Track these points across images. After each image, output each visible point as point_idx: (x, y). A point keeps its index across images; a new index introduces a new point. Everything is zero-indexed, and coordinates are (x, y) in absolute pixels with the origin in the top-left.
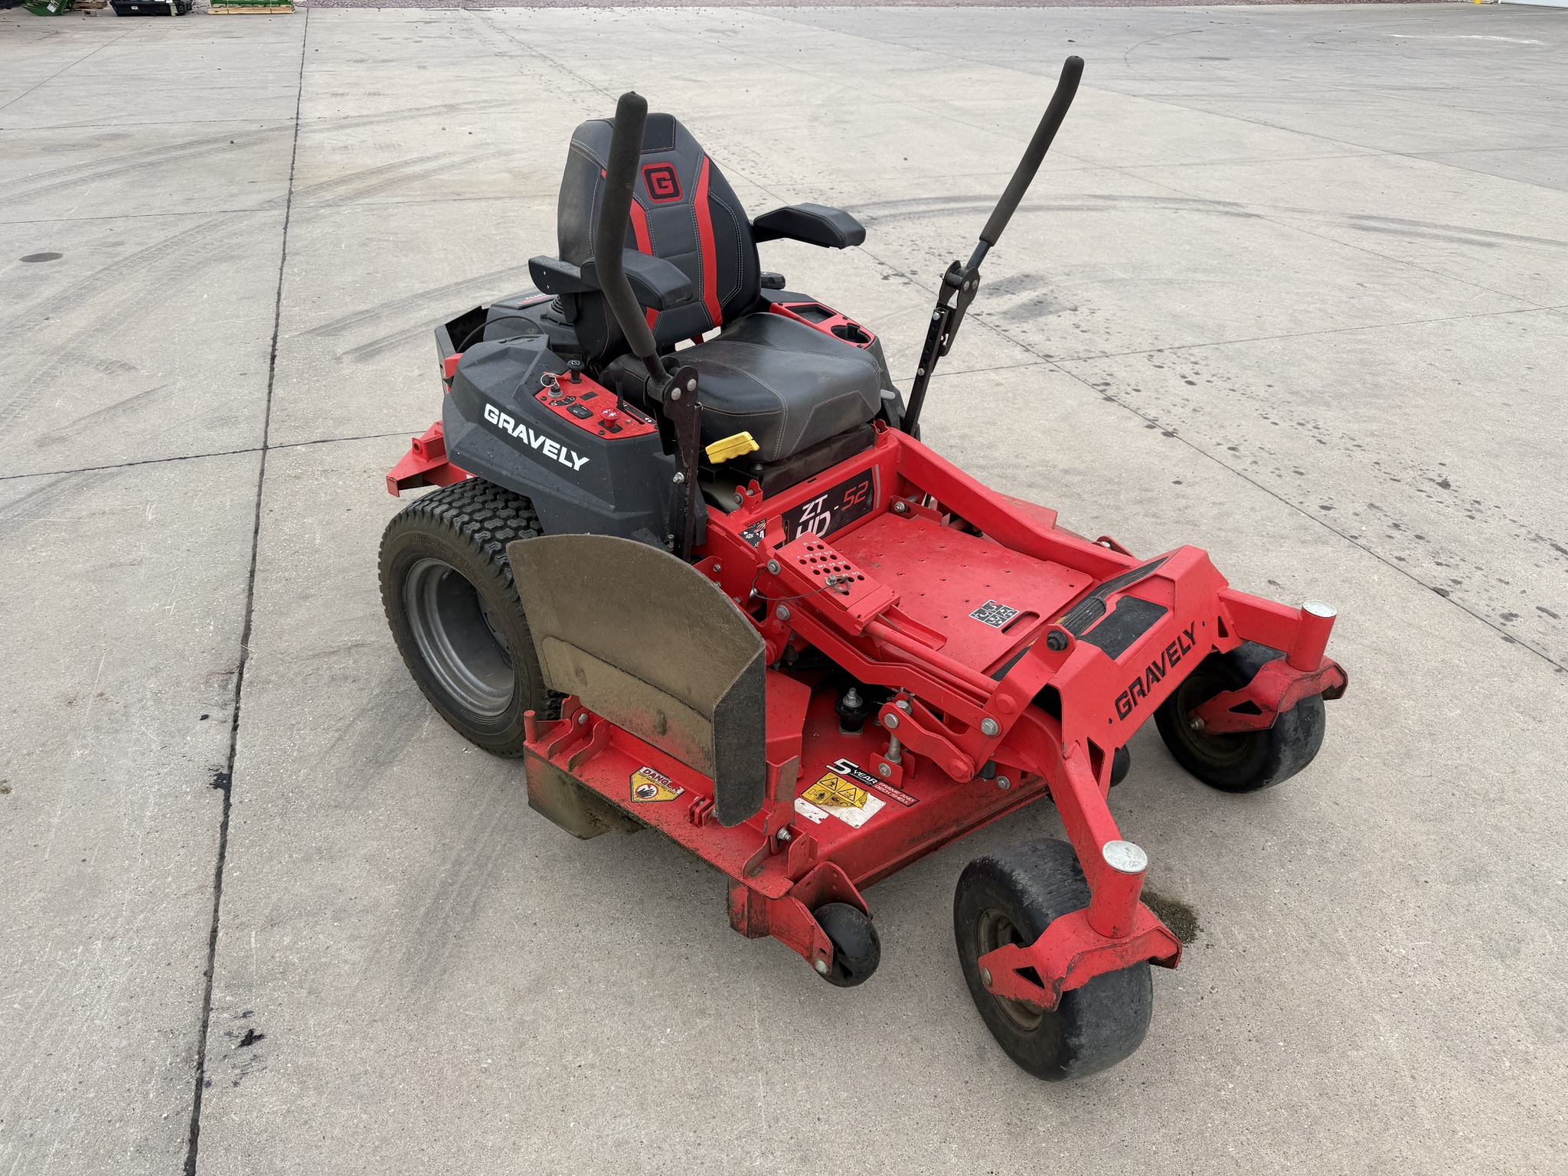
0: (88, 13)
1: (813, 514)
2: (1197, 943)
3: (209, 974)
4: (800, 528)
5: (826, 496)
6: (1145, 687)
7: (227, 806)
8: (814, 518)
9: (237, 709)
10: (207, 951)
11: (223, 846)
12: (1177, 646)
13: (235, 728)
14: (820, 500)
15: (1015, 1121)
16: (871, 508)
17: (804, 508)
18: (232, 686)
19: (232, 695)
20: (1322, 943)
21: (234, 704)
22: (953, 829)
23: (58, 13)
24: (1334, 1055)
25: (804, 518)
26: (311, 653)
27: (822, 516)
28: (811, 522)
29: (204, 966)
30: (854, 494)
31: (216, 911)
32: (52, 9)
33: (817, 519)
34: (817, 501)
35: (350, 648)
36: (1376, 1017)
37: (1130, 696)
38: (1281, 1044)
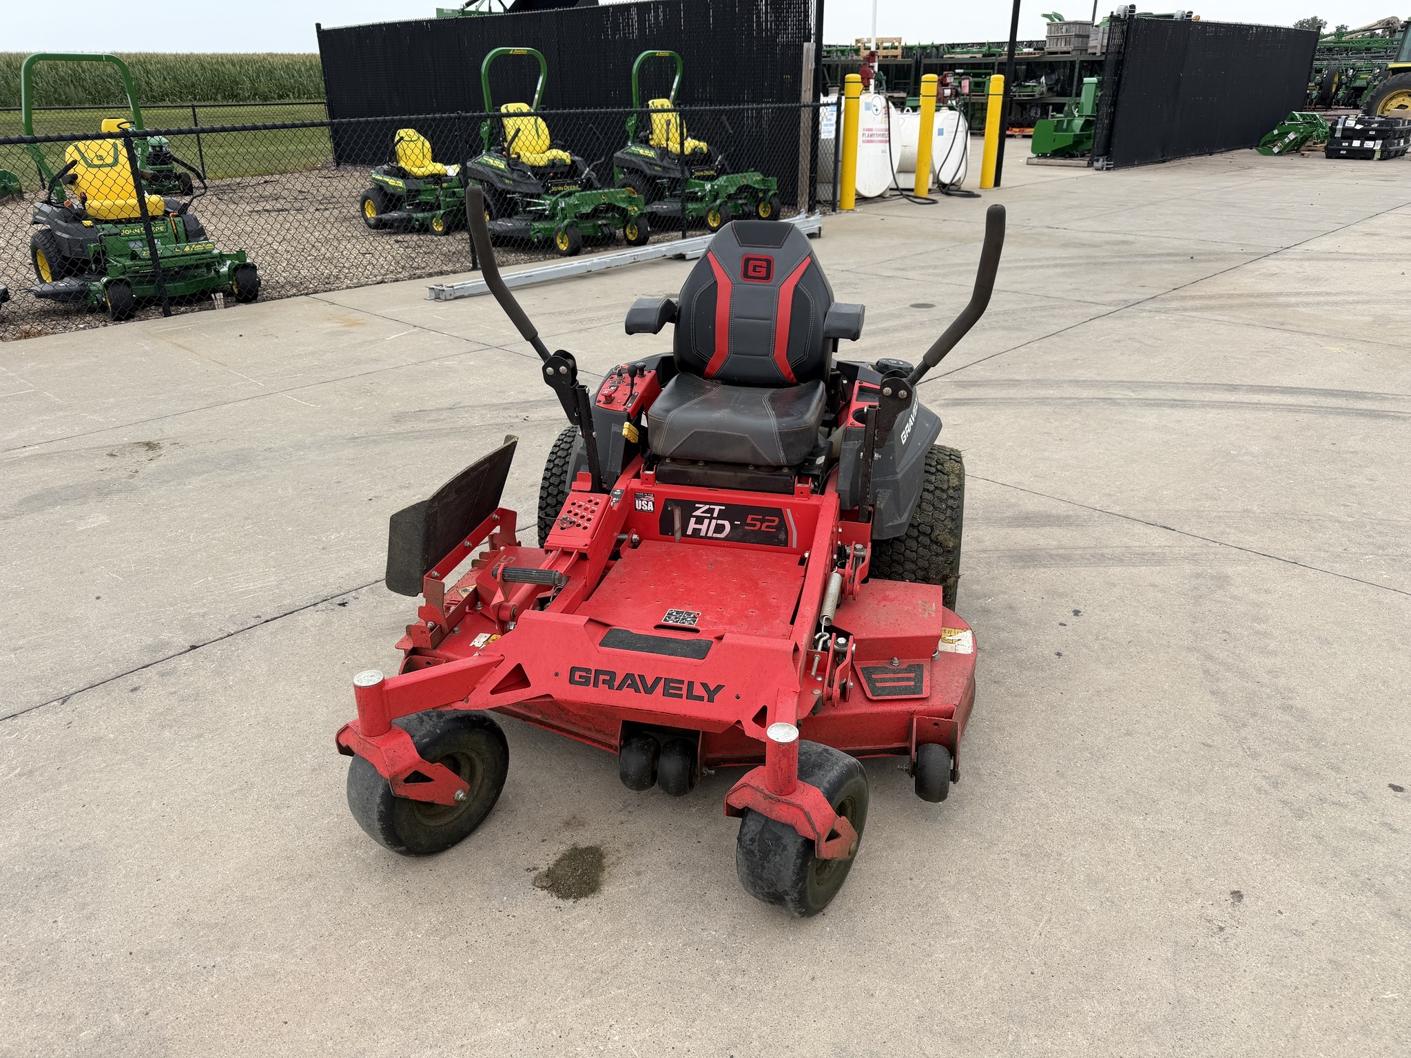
0: (1303, 155)
1: (709, 515)
2: (560, 902)
3: (377, 582)
4: (693, 520)
5: (724, 508)
6: (616, 684)
8: (711, 518)
12: (685, 687)
14: (717, 508)
15: (360, 840)
16: (786, 543)
17: (697, 505)
20: (598, 979)
22: (539, 717)
23: (1280, 153)
24: (470, 993)
25: (698, 513)
27: (720, 522)
28: (706, 521)
30: (762, 521)
32: (1276, 150)
33: (714, 522)
34: (711, 507)
36: (523, 1020)
37: (592, 676)
38: (470, 961)
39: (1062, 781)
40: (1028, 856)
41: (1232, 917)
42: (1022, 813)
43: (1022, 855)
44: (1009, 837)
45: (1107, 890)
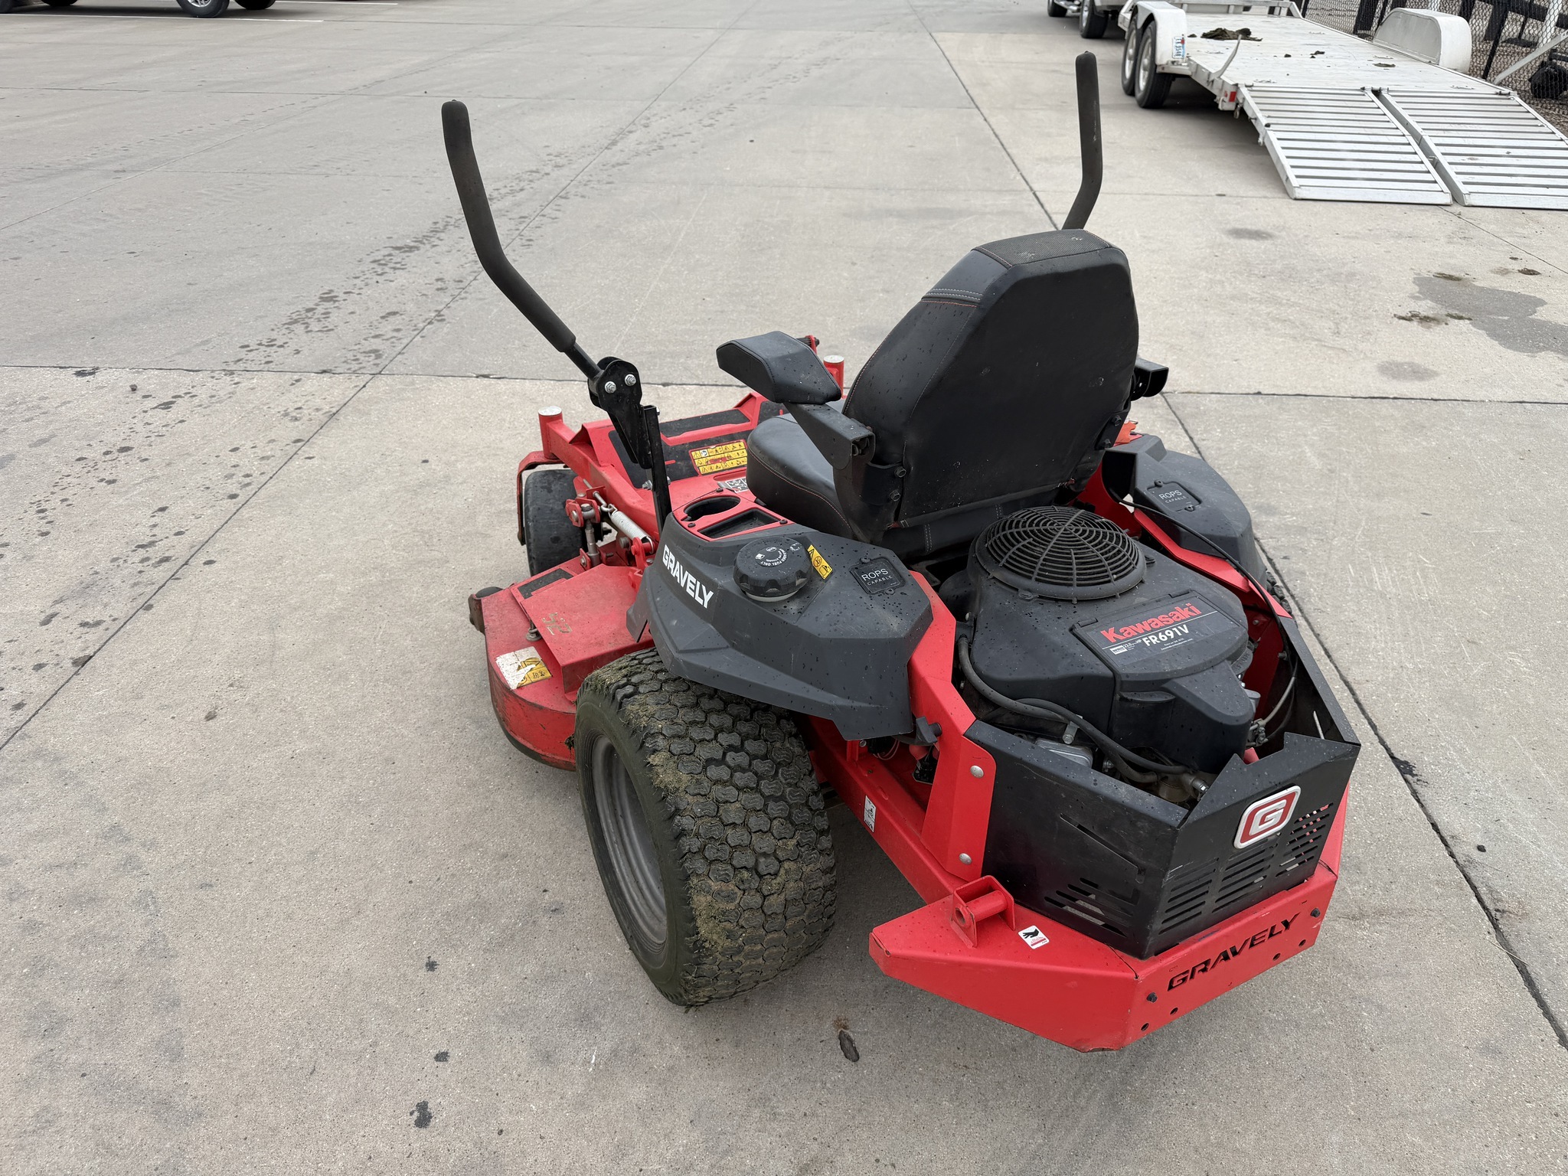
7: (1382, 742)
9: (1452, 855)
10: (1326, 646)
11: (1363, 711)
13: (1434, 826)
18: (1483, 890)
19: (1472, 874)
21: (1461, 862)
26: (1412, 919)
29: (1322, 638)
31: (1336, 667)
35: (1362, 916)
39: (387, 753)
40: (404, 673)
41: (219, 698)
42: (420, 706)
43: (410, 672)
44: (426, 679)
45: (329, 676)
